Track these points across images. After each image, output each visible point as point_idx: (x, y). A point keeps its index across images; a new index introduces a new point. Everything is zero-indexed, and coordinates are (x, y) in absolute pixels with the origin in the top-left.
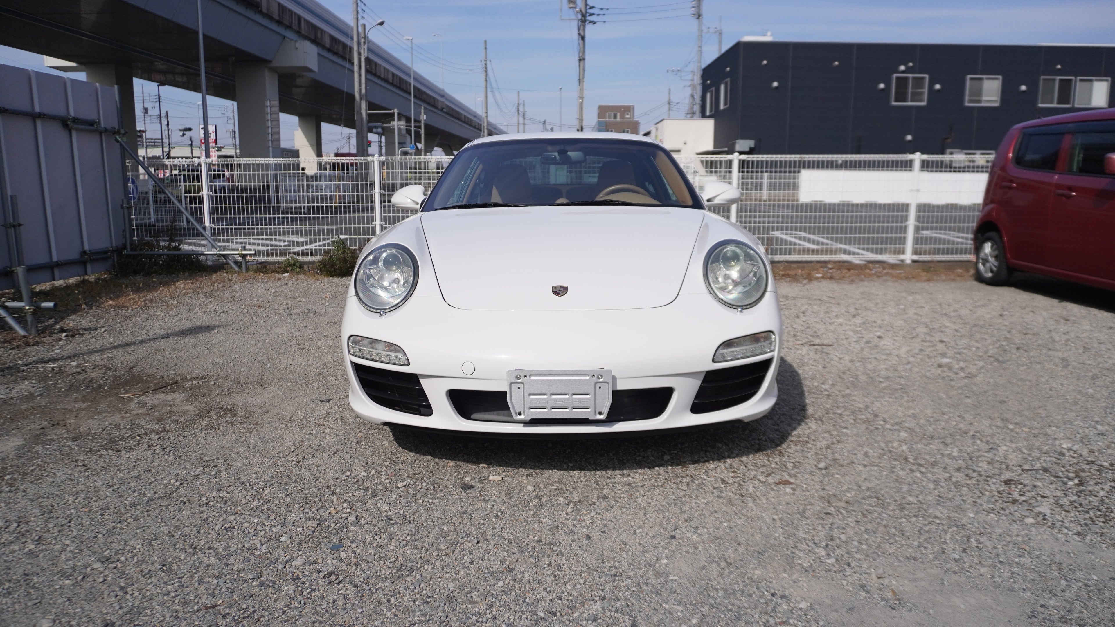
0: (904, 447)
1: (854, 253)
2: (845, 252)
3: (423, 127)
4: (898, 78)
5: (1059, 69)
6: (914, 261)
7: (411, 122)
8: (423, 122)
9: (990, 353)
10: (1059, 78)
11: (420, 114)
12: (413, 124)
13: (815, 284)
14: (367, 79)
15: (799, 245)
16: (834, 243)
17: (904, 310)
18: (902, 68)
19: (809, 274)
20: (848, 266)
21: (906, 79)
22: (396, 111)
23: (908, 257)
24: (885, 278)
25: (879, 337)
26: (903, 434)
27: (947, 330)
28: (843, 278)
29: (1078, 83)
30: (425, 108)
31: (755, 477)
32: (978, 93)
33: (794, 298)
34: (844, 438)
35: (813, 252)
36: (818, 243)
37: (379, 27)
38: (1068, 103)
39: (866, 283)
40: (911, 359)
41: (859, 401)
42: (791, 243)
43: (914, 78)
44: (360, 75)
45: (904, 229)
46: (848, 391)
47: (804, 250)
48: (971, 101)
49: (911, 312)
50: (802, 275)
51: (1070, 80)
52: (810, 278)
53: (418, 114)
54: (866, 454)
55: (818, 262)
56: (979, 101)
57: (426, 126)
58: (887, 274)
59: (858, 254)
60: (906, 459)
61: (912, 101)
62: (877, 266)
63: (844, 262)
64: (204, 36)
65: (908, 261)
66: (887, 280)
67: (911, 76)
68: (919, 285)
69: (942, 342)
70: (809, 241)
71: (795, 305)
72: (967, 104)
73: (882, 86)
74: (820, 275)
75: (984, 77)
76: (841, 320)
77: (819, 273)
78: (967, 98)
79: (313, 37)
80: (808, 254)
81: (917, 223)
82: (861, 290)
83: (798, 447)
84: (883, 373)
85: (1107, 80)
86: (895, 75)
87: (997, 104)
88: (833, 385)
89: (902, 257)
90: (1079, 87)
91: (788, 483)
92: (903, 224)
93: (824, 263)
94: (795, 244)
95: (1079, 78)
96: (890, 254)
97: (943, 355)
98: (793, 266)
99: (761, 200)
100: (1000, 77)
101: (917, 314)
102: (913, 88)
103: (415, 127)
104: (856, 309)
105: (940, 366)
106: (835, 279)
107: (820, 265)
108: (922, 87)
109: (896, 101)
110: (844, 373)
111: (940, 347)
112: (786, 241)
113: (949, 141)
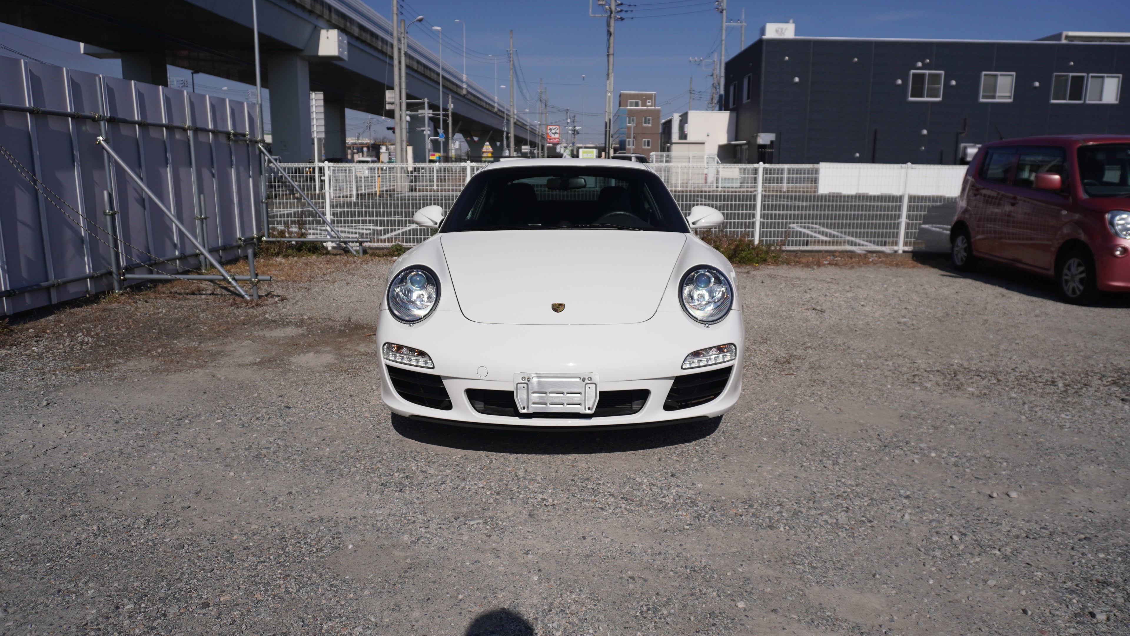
0: (862, 361)
1: (859, 245)
2: (852, 243)
3: (450, 114)
4: (914, 75)
5: (1071, 66)
6: (904, 252)
7: (439, 110)
8: (450, 110)
9: (937, 316)
10: (1071, 74)
11: (448, 103)
12: (441, 113)
13: (823, 269)
14: (407, 74)
15: (815, 237)
16: (843, 236)
17: (886, 288)
18: (920, 64)
19: (819, 261)
20: (851, 254)
21: (923, 75)
22: (426, 100)
23: (901, 248)
24: (879, 265)
25: (863, 305)
26: (863, 356)
27: (913, 302)
28: (845, 265)
29: (1090, 79)
30: (453, 97)
31: (774, 372)
32: (992, 89)
33: (805, 279)
34: (827, 357)
35: (826, 243)
36: (830, 236)
37: (418, 24)
38: (1080, 99)
39: (863, 269)
40: (881, 319)
41: (840, 340)
42: (808, 236)
43: (930, 75)
44: (400, 69)
45: (898, 226)
46: (834, 336)
47: (819, 242)
48: (984, 97)
49: (891, 290)
50: (813, 262)
51: (1083, 77)
52: (819, 264)
53: (446, 102)
54: (839, 364)
55: (827, 252)
56: (994, 97)
57: (454, 115)
58: (881, 262)
59: (863, 245)
60: (861, 366)
61: (927, 96)
62: (875, 255)
63: (847, 252)
64: (260, 34)
65: (900, 252)
66: (880, 267)
67: (927, 72)
68: (905, 271)
69: (906, 308)
70: (823, 233)
71: (805, 284)
72: (982, 100)
73: (899, 82)
74: (827, 262)
75: (999, 73)
76: (837, 295)
77: (826, 260)
78: (981, 94)
79: (342, 26)
80: (818, 245)
81: (908, 221)
82: (858, 274)
83: (800, 361)
84: (861, 326)
85: (1118, 77)
86: (913, 71)
87: (1010, 100)
88: (825, 332)
89: (896, 248)
90: (1091, 83)
91: (792, 374)
92: (896, 221)
93: (832, 253)
94: (811, 237)
95: (1091, 75)
96: (889, 246)
97: (904, 317)
98: (807, 254)
99: (781, 192)
100: (1014, 73)
101: (895, 291)
102: (928, 84)
103: (443, 115)
104: (851, 287)
105: (899, 323)
106: (839, 266)
107: (828, 254)
108: (939, 83)
109: (912, 96)
110: (833, 326)
111: (904, 312)
112: (804, 234)
113: (963, 135)
